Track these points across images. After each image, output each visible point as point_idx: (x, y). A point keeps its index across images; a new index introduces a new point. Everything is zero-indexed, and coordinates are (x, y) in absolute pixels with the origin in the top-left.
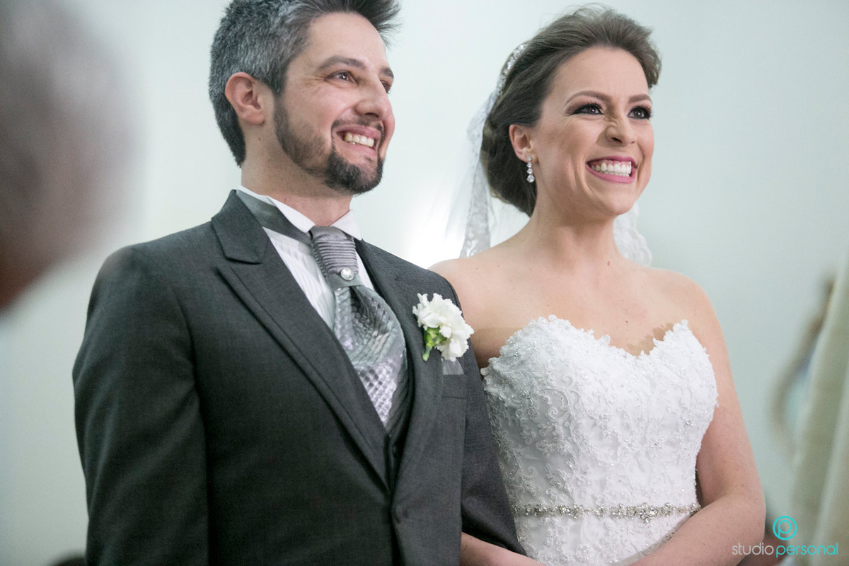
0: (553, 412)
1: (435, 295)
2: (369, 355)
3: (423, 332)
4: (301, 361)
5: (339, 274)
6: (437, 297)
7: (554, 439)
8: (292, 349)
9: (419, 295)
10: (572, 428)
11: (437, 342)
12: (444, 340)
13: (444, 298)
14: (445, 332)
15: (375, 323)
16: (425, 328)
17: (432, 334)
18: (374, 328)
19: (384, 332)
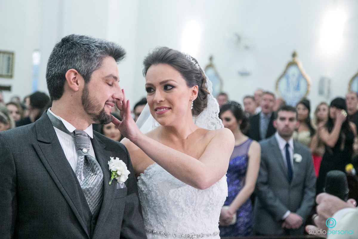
0: (159, 197)
1: (117, 158)
2: (89, 183)
3: (110, 172)
4: (60, 186)
5: (82, 150)
6: (117, 159)
7: (160, 207)
8: (57, 181)
9: (111, 157)
10: (166, 204)
11: (116, 176)
12: (118, 176)
13: (120, 159)
14: (119, 173)
15: (93, 171)
16: (111, 171)
17: (114, 174)
18: (92, 172)
19: (96, 174)
